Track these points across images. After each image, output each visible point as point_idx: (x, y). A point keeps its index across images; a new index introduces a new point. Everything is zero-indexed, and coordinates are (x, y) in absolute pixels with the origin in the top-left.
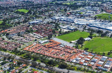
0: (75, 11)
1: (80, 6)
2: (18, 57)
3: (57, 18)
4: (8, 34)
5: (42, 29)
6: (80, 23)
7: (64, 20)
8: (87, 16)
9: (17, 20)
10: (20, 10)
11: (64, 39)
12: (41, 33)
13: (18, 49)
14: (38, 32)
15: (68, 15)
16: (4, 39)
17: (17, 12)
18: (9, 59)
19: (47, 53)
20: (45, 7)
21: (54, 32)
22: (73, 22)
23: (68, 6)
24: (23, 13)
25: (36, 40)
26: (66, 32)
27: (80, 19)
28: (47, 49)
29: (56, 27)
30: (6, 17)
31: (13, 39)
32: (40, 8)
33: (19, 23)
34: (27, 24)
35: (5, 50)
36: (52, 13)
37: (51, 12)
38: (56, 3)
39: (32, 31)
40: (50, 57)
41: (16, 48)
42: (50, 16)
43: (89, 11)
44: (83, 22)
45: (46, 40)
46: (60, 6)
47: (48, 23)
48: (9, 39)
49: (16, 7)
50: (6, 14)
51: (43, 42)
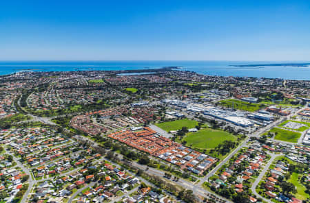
0: (194, 94)
1: (204, 88)
2: (96, 144)
3: (168, 101)
4: (99, 116)
5: (143, 112)
6: (193, 110)
7: (175, 105)
8: (207, 101)
9: (118, 101)
10: (128, 89)
11: (164, 128)
12: (139, 118)
13: (102, 134)
14: (135, 116)
15: (184, 99)
16: (92, 121)
17: (124, 92)
18: (84, 146)
19: (133, 143)
20: (160, 87)
21: (155, 118)
22: (185, 108)
23: (189, 87)
24: (130, 93)
25: (128, 126)
26: (170, 119)
27: (196, 105)
28: (136, 138)
29: (160, 112)
30: (109, 96)
31: (102, 123)
32: (153, 88)
33: (119, 104)
34: (128, 106)
35: (86, 135)
36: (165, 95)
37: (165, 93)
38: (176, 83)
39: (129, 114)
40: (135, 148)
41: (100, 134)
42: (160, 99)
43: (212, 95)
44: (198, 108)
45: (141, 127)
46: (179, 87)
47: (154, 107)
48: (99, 122)
49: (126, 85)
50: (110, 93)
51: (136, 128)
